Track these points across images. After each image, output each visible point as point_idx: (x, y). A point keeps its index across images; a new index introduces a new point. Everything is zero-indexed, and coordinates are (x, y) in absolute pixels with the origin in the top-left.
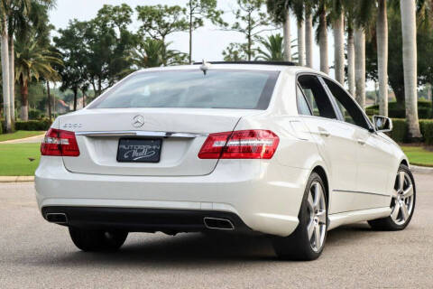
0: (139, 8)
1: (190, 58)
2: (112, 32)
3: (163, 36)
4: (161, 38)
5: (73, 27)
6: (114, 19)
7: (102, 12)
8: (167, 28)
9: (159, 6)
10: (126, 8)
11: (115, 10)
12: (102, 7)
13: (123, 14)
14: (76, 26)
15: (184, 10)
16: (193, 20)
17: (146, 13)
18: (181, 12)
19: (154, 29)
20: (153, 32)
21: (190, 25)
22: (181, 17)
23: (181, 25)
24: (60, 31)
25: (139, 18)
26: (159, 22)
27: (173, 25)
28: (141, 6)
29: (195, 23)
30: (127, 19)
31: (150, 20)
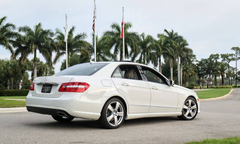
0: (221, 55)
1: (236, 69)
2: (213, 62)
3: (229, 62)
4: (228, 63)
5: (202, 60)
6: (214, 58)
7: (211, 56)
8: (230, 60)
9: (227, 54)
10: (218, 55)
11: (215, 55)
12: (210, 55)
13: (217, 56)
14: (203, 60)
15: (235, 55)
16: (237, 58)
17: (223, 56)
18: (234, 55)
19: (226, 60)
20: (226, 61)
21: (236, 59)
22: (234, 57)
23: (233, 59)
24: (198, 62)
25: (221, 57)
26: (227, 59)
27: (231, 59)
28: (222, 54)
29: (238, 58)
30: (218, 58)
31: (224, 58)
